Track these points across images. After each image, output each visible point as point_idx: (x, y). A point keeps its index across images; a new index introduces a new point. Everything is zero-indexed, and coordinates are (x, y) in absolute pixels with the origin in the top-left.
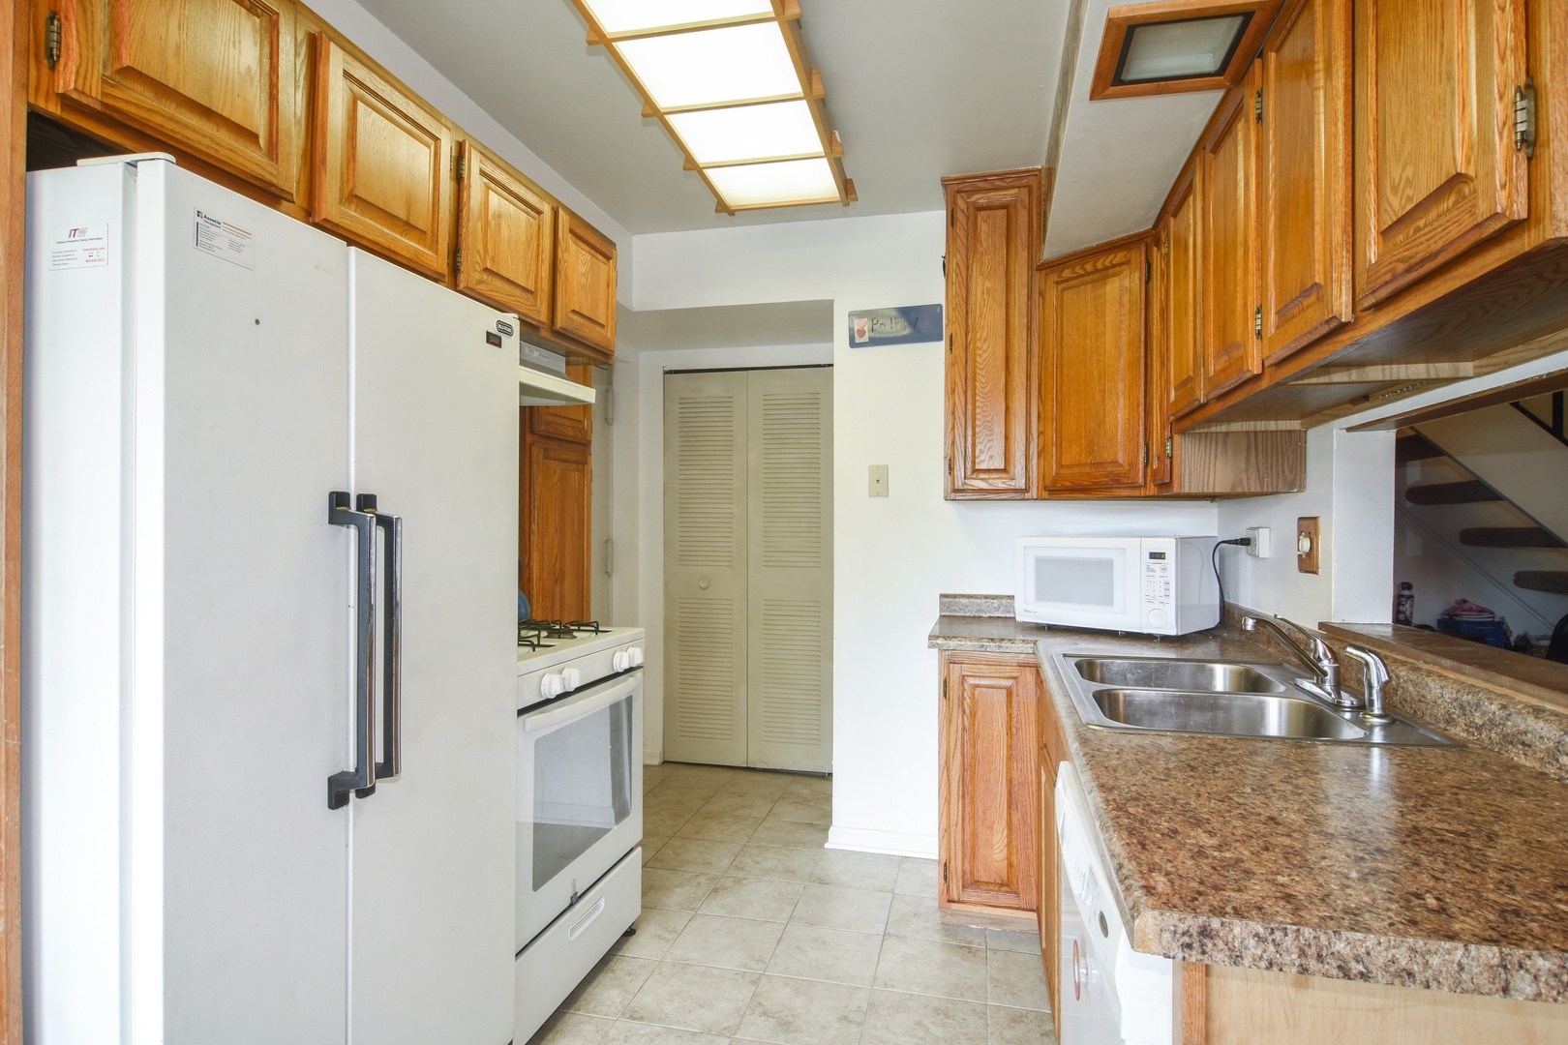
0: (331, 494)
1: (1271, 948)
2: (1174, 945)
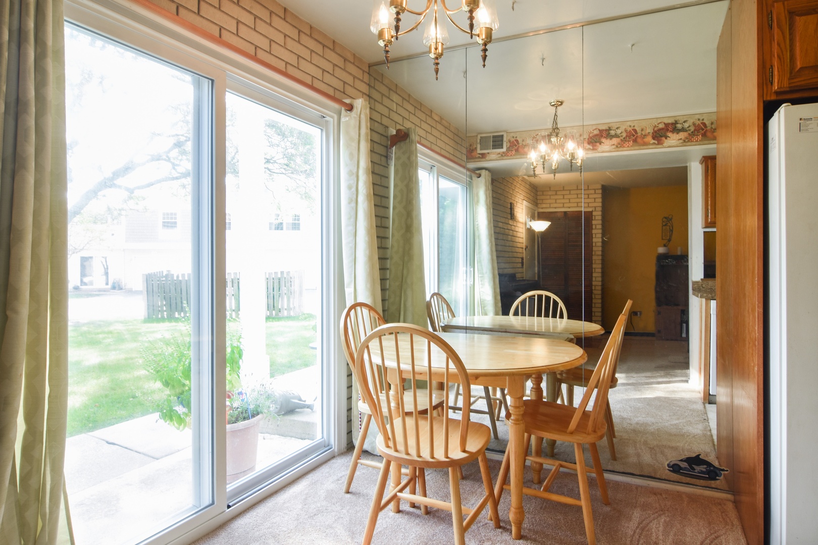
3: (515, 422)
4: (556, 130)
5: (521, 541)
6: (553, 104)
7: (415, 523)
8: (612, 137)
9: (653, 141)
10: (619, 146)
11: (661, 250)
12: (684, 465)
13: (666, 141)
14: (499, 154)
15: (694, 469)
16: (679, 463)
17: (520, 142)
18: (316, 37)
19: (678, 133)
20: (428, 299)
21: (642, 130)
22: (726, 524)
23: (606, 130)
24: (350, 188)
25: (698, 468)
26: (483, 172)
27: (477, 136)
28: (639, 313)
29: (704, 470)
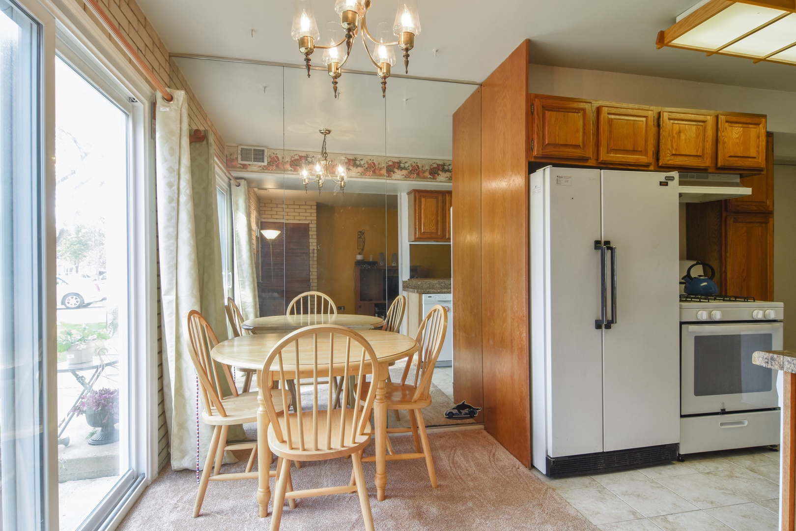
0: (595, 241)
1: (793, 365)
2: (763, 362)
3: (381, 401)
4: (324, 155)
5: (387, 501)
6: (322, 131)
7: (291, 518)
8: (357, 166)
9: (429, 176)
10: (363, 174)
11: (359, 257)
12: (455, 411)
13: (438, 177)
14: (261, 167)
15: (461, 413)
16: (453, 411)
17: (280, 159)
18: (132, 8)
19: (445, 173)
20: (226, 303)
21: (422, 167)
22: (492, 445)
23: (398, 163)
24: (170, 185)
25: (463, 412)
26: (243, 182)
27: (238, 147)
28: (342, 308)
29: (467, 412)
